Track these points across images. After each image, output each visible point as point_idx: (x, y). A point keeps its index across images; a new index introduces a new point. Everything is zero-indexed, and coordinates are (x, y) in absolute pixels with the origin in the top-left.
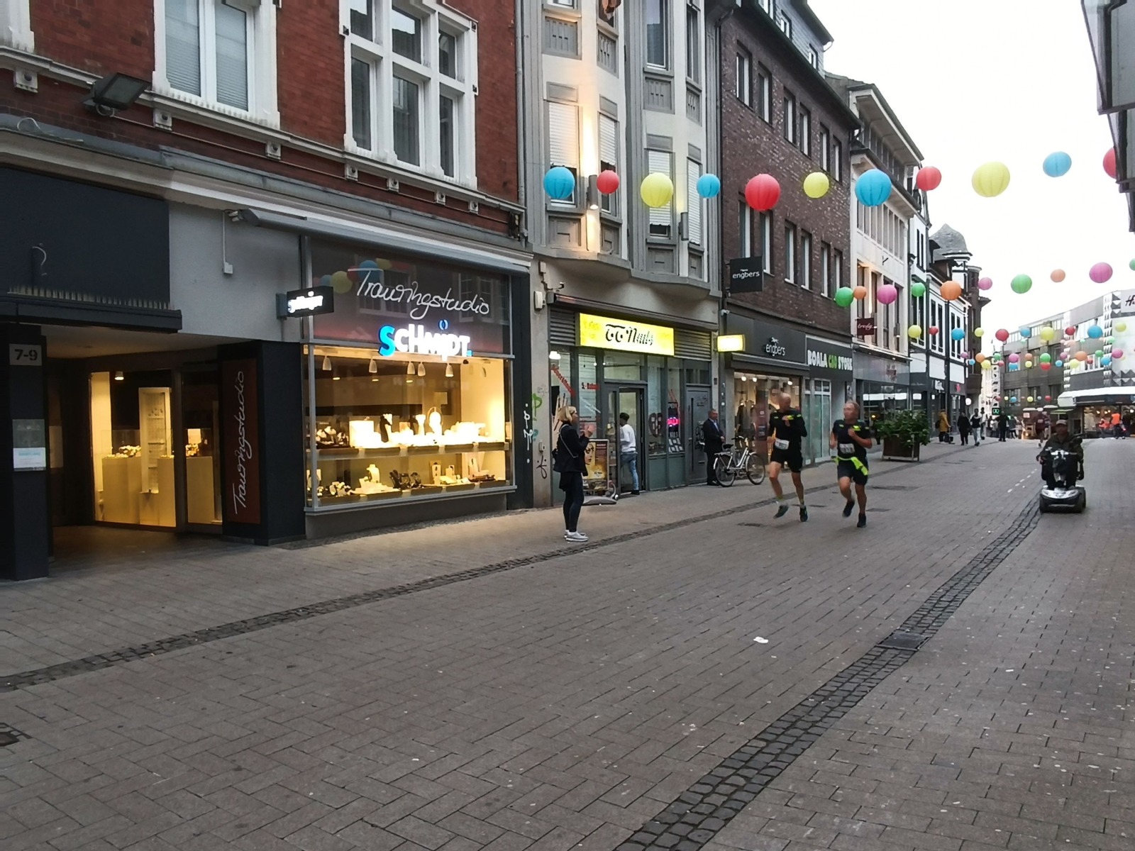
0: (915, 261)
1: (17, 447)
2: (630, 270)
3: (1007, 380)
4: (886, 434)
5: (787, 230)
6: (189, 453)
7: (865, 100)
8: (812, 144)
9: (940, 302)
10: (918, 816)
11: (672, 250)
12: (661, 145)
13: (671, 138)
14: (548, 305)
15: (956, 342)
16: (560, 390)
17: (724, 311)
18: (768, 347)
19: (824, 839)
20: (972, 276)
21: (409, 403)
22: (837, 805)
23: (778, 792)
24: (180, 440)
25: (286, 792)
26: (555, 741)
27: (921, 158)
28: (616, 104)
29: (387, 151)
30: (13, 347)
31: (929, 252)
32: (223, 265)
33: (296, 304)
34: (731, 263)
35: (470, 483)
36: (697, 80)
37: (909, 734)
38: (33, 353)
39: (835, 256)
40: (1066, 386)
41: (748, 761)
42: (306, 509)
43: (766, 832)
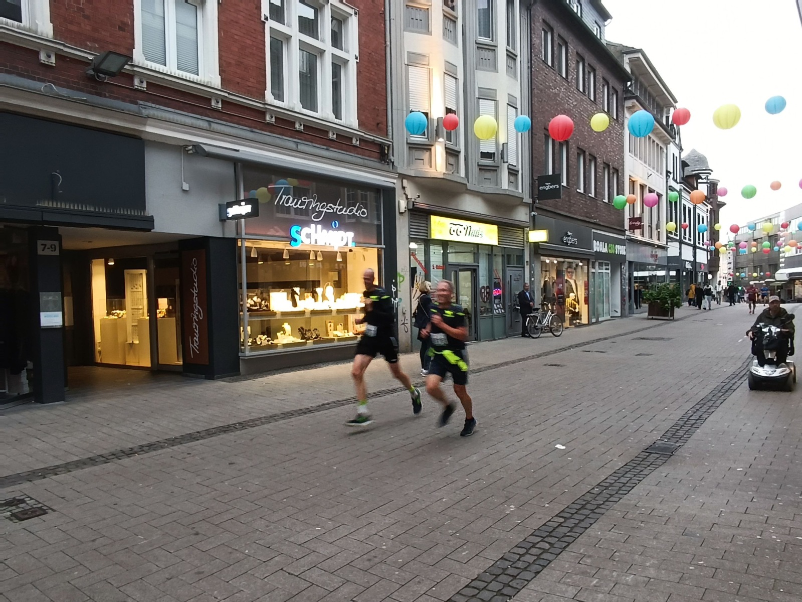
0: (671, 176)
1: (43, 312)
2: (466, 184)
3: (738, 261)
4: (650, 300)
5: (579, 155)
6: (159, 316)
7: (636, 60)
8: (597, 93)
9: (689, 205)
10: (673, 571)
11: (496, 170)
12: (489, 95)
13: (496, 90)
14: (409, 209)
15: (701, 234)
16: (417, 270)
17: (533, 213)
18: (565, 238)
19: (606, 587)
20: (713, 186)
21: (311, 279)
22: (615, 563)
23: (573, 554)
24: (153, 307)
25: (230, 550)
26: (416, 516)
27: (676, 102)
28: (456, 66)
29: (295, 102)
30: (39, 242)
31: (681, 170)
32: (182, 184)
33: (233, 211)
34: (538, 179)
35: (354, 336)
36: (514, 48)
37: (667, 514)
38: (53, 247)
39: (613, 173)
40: (781, 265)
41: (552, 532)
42: (240, 354)
43: (564, 582)
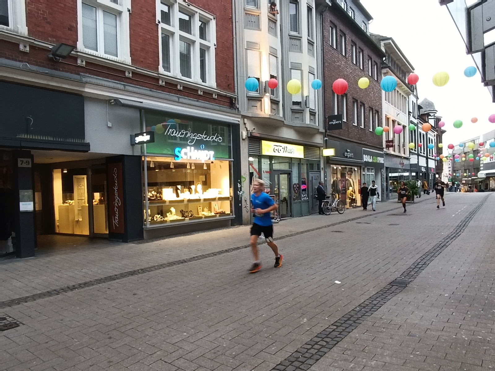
0: (412, 114)
1: (21, 202)
2: (283, 122)
3: (455, 166)
5: (354, 102)
6: (95, 203)
7: (387, 44)
8: (364, 65)
9: (423, 132)
10: (400, 358)
11: (302, 112)
12: (297, 67)
13: (301, 64)
14: (248, 137)
15: (431, 150)
16: (254, 174)
17: (326, 138)
18: (346, 154)
19: (358, 368)
20: (438, 120)
21: (188, 180)
22: (365, 354)
23: (340, 348)
24: (91, 198)
25: (130, 348)
26: (245, 326)
27: (413, 69)
28: (277, 50)
29: (178, 73)
30: (19, 160)
31: (418, 110)
32: (107, 123)
33: (138, 139)
34: (328, 118)
35: (214, 215)
36: (312, 38)
37: (399, 323)
38: (28, 162)
39: (375, 113)
40: (481, 168)
41: (328, 334)
42: (144, 227)
43: (333, 365)
